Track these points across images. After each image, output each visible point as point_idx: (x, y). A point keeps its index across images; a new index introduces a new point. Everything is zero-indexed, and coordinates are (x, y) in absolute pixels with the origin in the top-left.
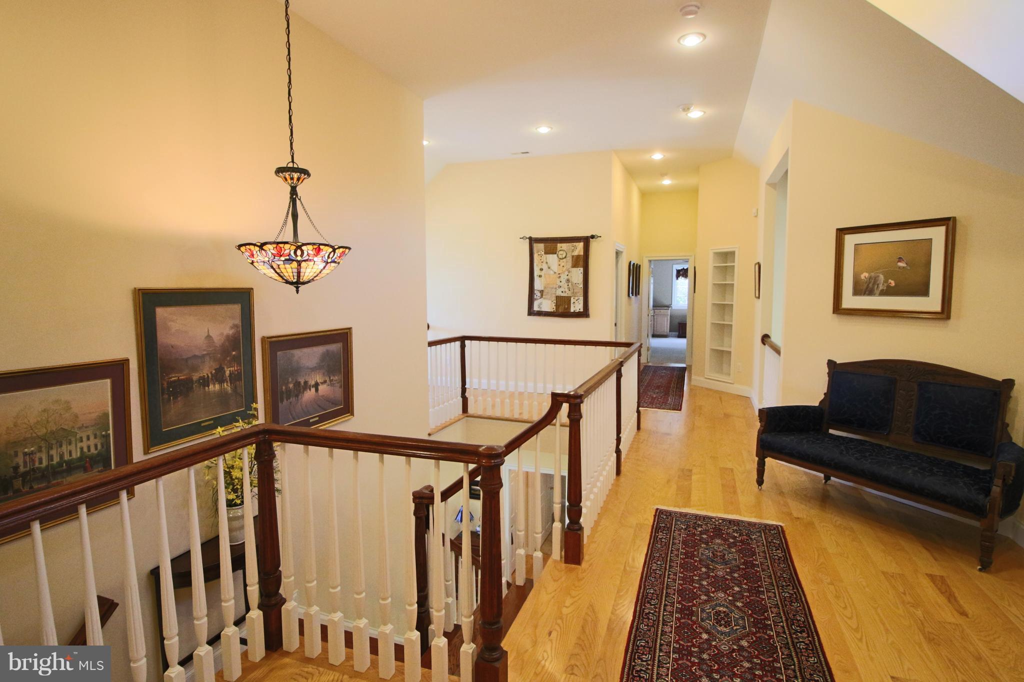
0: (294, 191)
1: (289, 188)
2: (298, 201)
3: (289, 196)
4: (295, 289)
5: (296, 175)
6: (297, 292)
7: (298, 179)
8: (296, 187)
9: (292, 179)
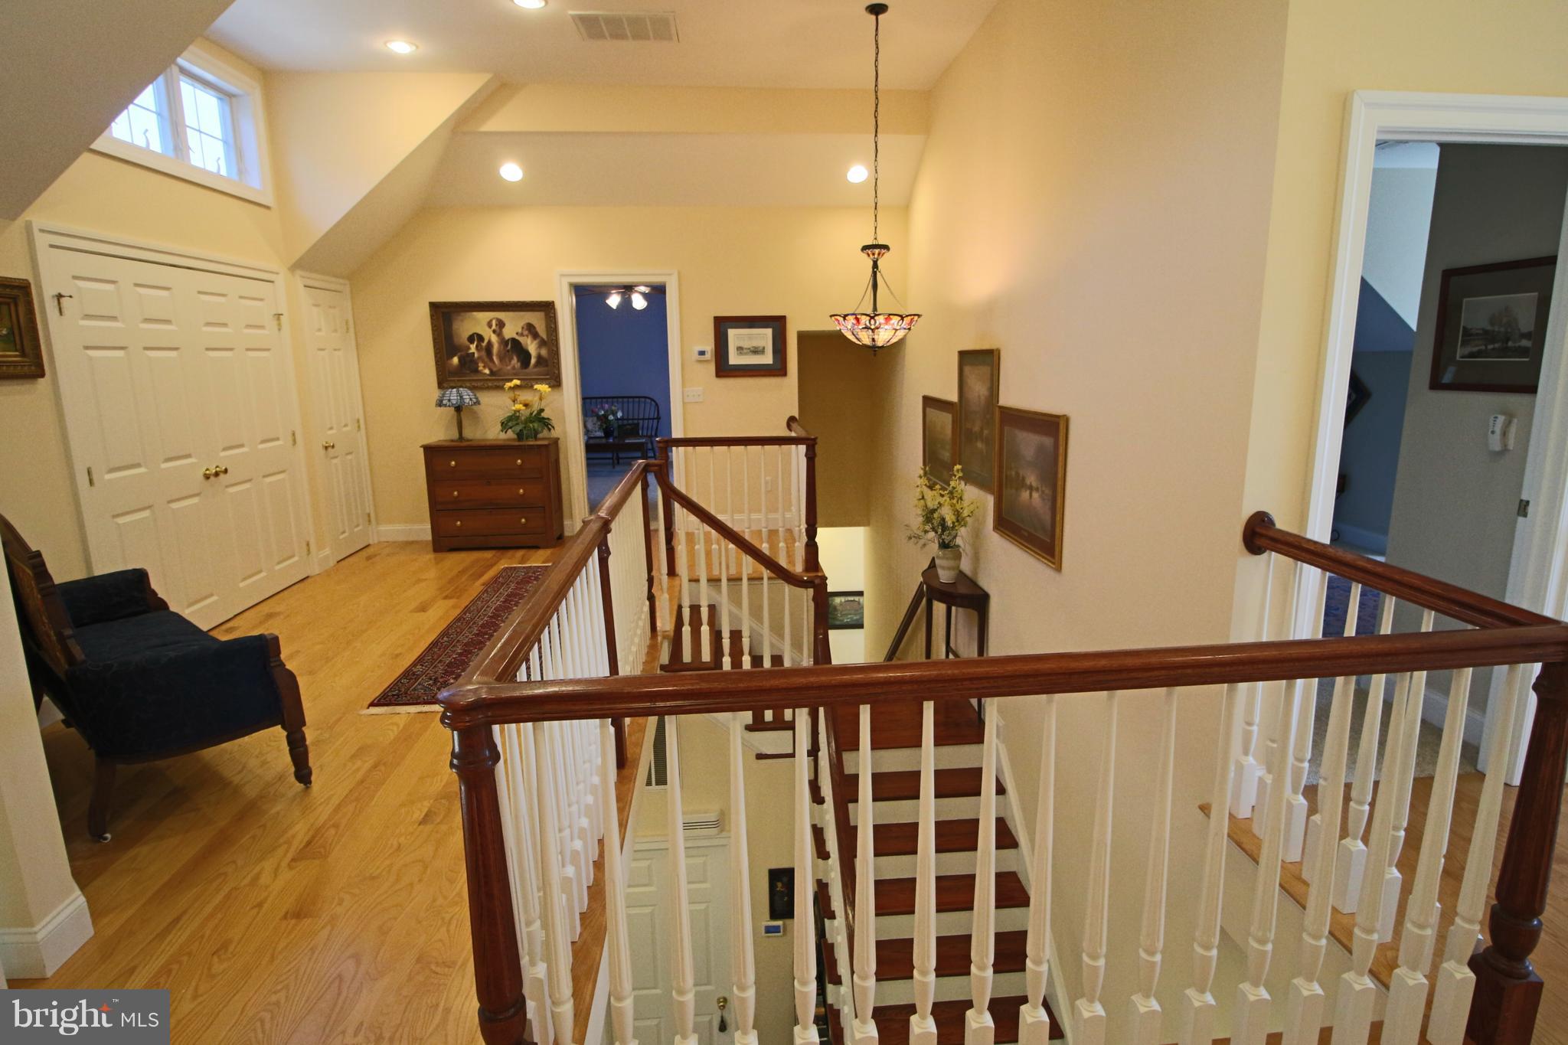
0: (875, 265)
1: (872, 263)
2: (878, 274)
3: (871, 270)
4: (873, 352)
5: (877, 251)
6: (875, 355)
7: (879, 254)
8: (877, 260)
9: (874, 254)
